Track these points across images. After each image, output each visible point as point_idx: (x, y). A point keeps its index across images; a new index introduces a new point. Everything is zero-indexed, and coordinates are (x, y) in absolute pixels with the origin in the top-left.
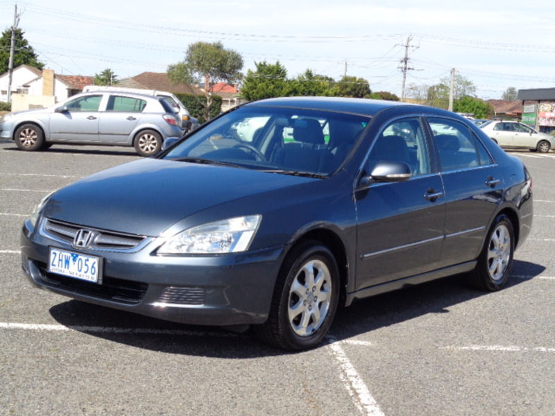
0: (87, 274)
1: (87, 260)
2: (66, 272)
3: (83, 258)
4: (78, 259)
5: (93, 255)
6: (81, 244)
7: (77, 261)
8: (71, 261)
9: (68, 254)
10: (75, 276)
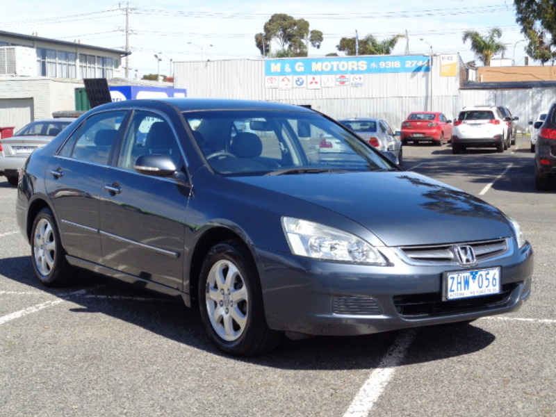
0: (489, 288)
1: (488, 274)
2: (467, 293)
3: (483, 273)
4: (478, 276)
5: (492, 267)
6: (467, 261)
7: (477, 278)
8: (471, 280)
9: (467, 274)
10: (476, 294)
